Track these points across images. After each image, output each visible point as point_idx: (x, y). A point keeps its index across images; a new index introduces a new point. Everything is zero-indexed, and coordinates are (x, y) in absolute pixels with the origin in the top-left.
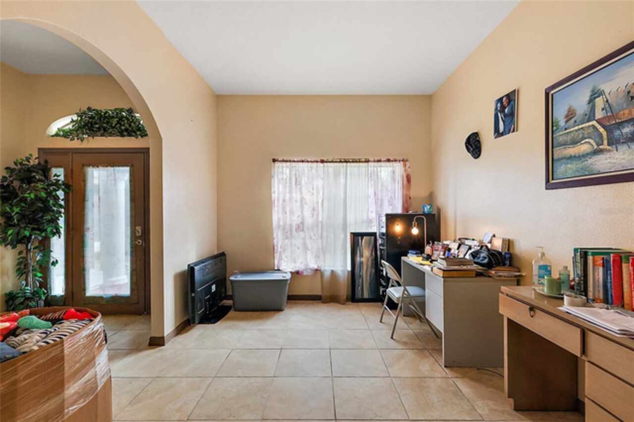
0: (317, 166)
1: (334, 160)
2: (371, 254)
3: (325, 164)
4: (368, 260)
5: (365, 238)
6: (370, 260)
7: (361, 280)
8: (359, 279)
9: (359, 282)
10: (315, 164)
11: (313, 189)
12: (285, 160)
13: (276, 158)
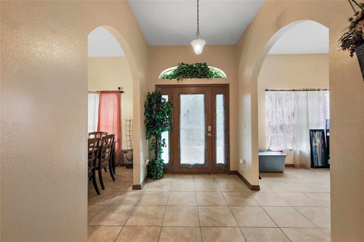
0: (290, 93)
1: (300, 90)
2: (321, 141)
3: (295, 92)
4: (319, 145)
5: (317, 132)
6: (321, 145)
7: (316, 156)
8: (315, 155)
9: (315, 157)
10: (289, 92)
11: (289, 106)
12: (273, 89)
13: (268, 88)
